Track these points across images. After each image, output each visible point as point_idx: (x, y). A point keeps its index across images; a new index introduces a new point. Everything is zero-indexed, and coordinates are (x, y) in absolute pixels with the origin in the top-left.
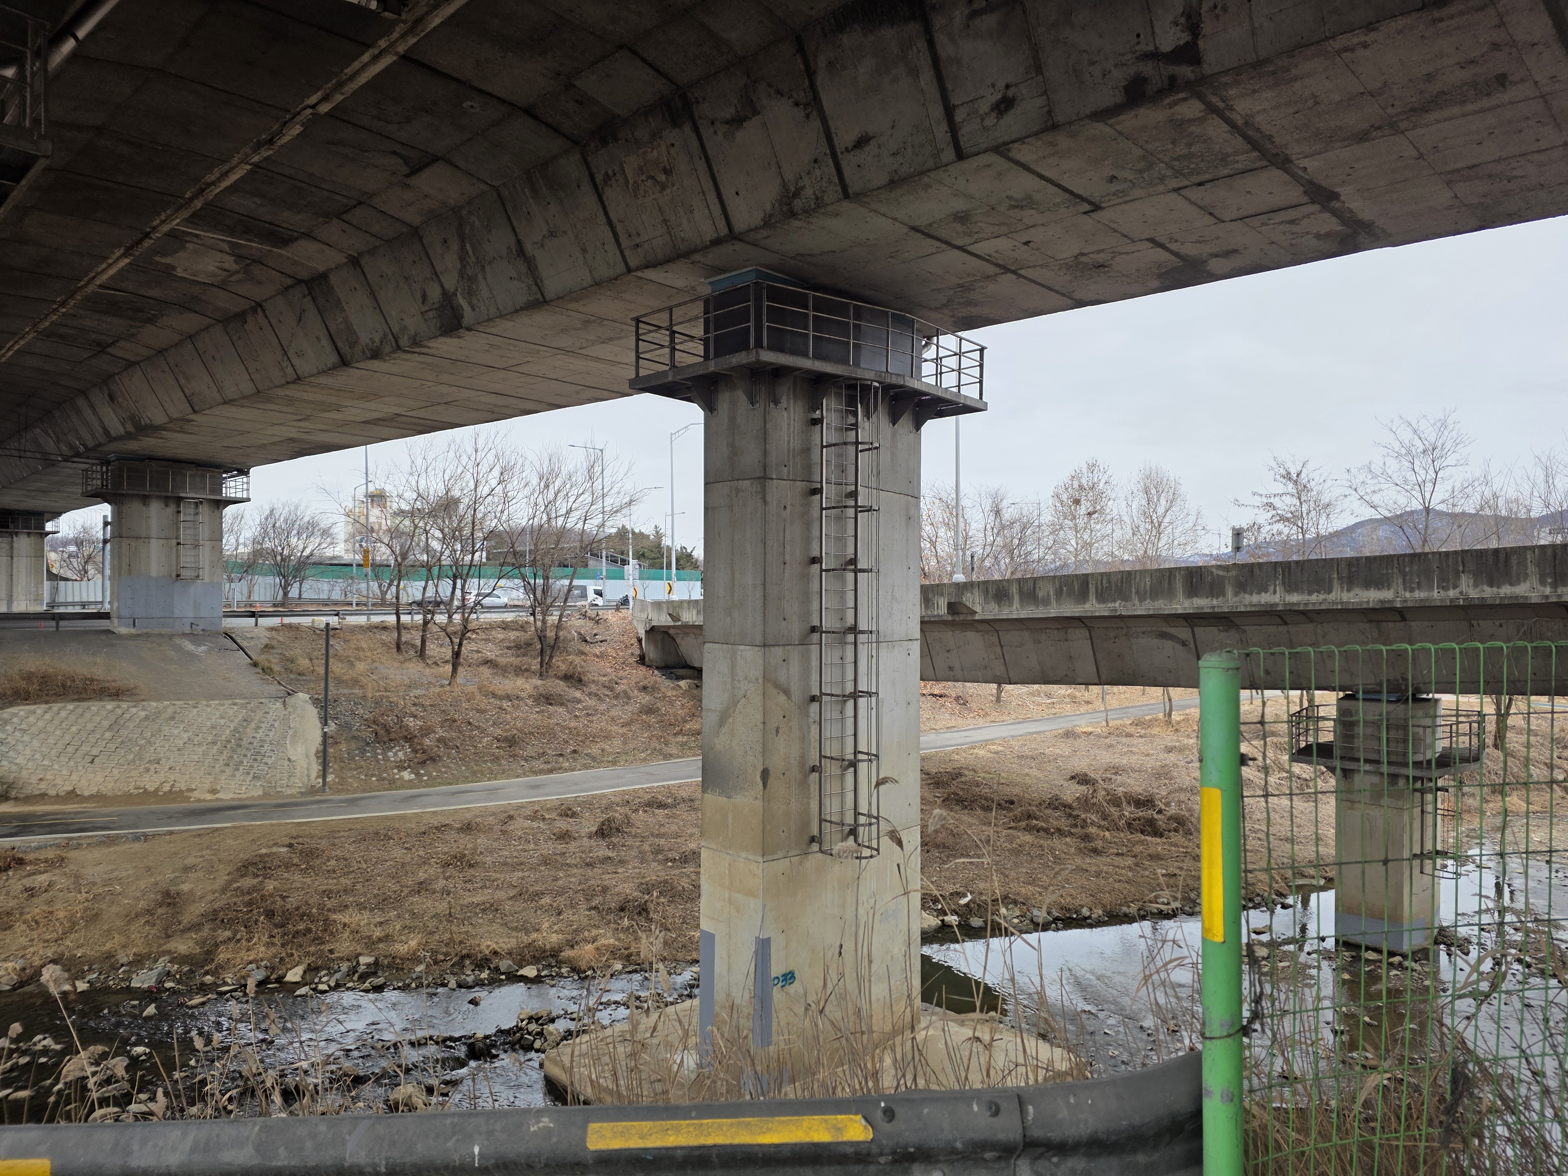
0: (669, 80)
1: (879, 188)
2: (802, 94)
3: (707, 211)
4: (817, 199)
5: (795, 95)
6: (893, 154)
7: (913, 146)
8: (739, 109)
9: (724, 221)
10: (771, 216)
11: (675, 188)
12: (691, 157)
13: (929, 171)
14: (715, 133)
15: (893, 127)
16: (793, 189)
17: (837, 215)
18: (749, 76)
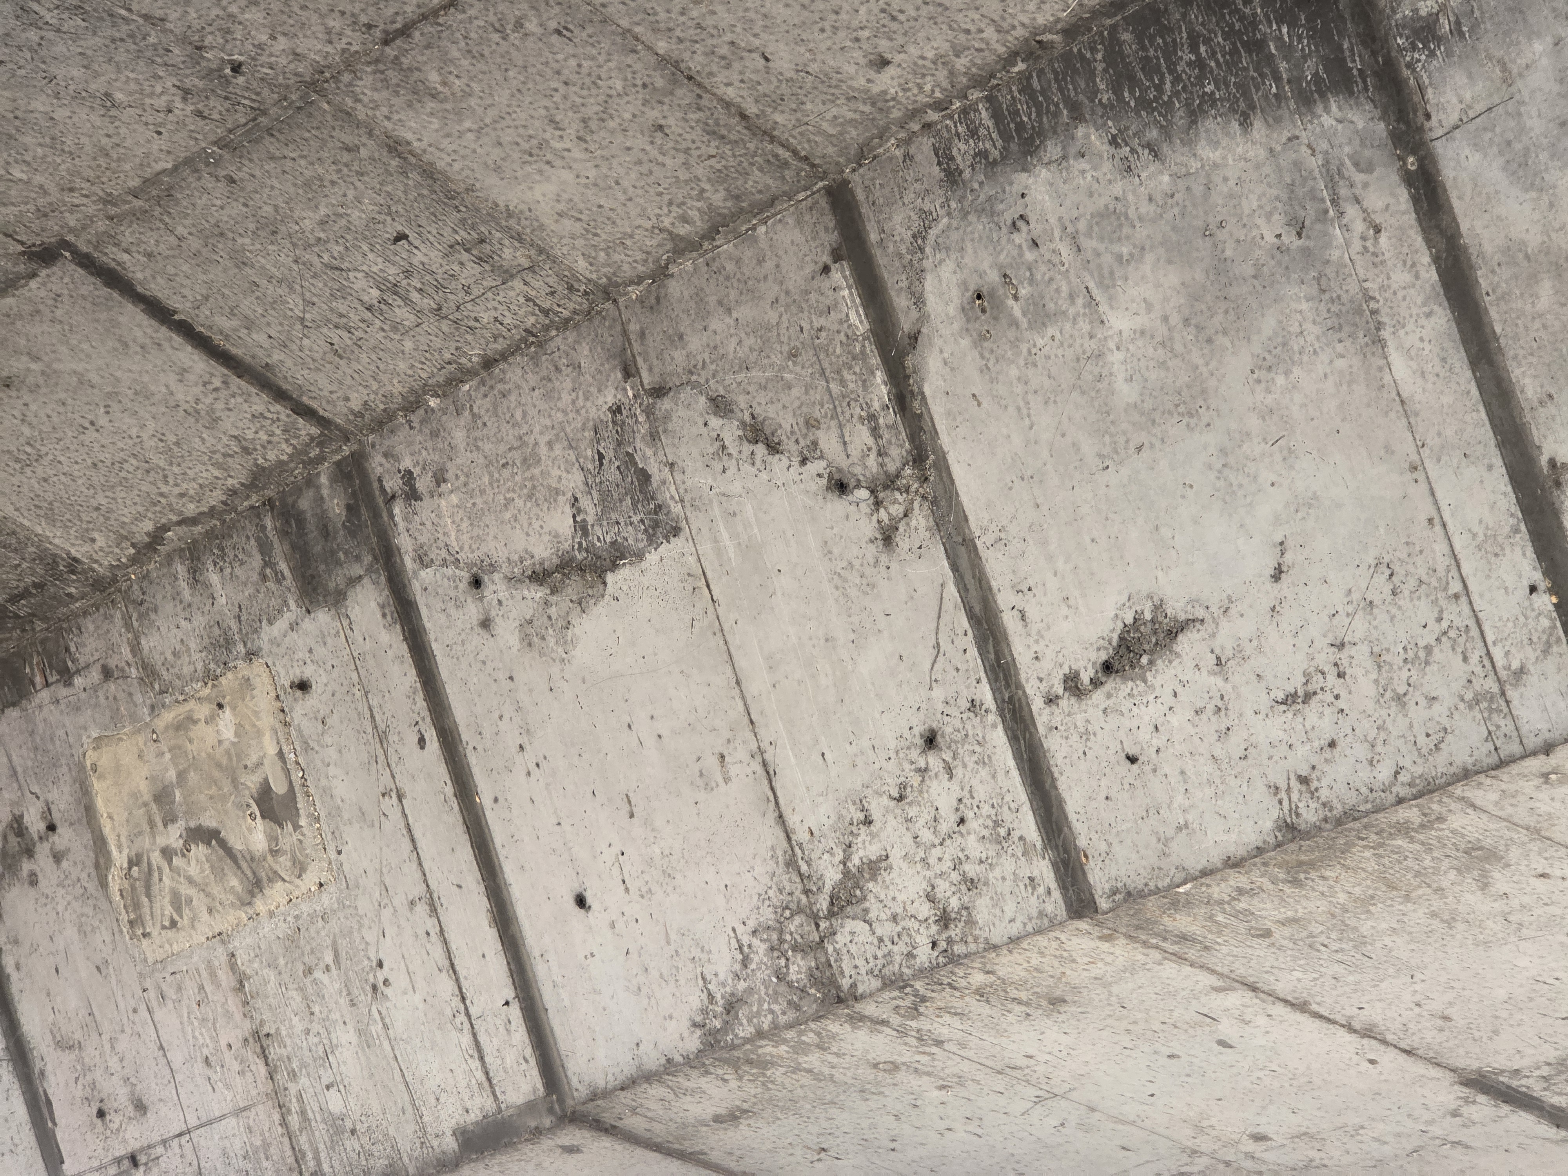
0: (280, 395)
1: (1233, 863)
2: (861, 437)
3: (446, 985)
4: (945, 920)
5: (828, 441)
6: (1290, 700)
7: (1377, 657)
8: (590, 513)
9: (520, 1035)
10: (732, 1006)
11: (310, 880)
12: (382, 738)
13: (1466, 775)
14: (486, 624)
15: (1278, 574)
16: (832, 876)
17: (1056, 1002)
18: (629, 372)
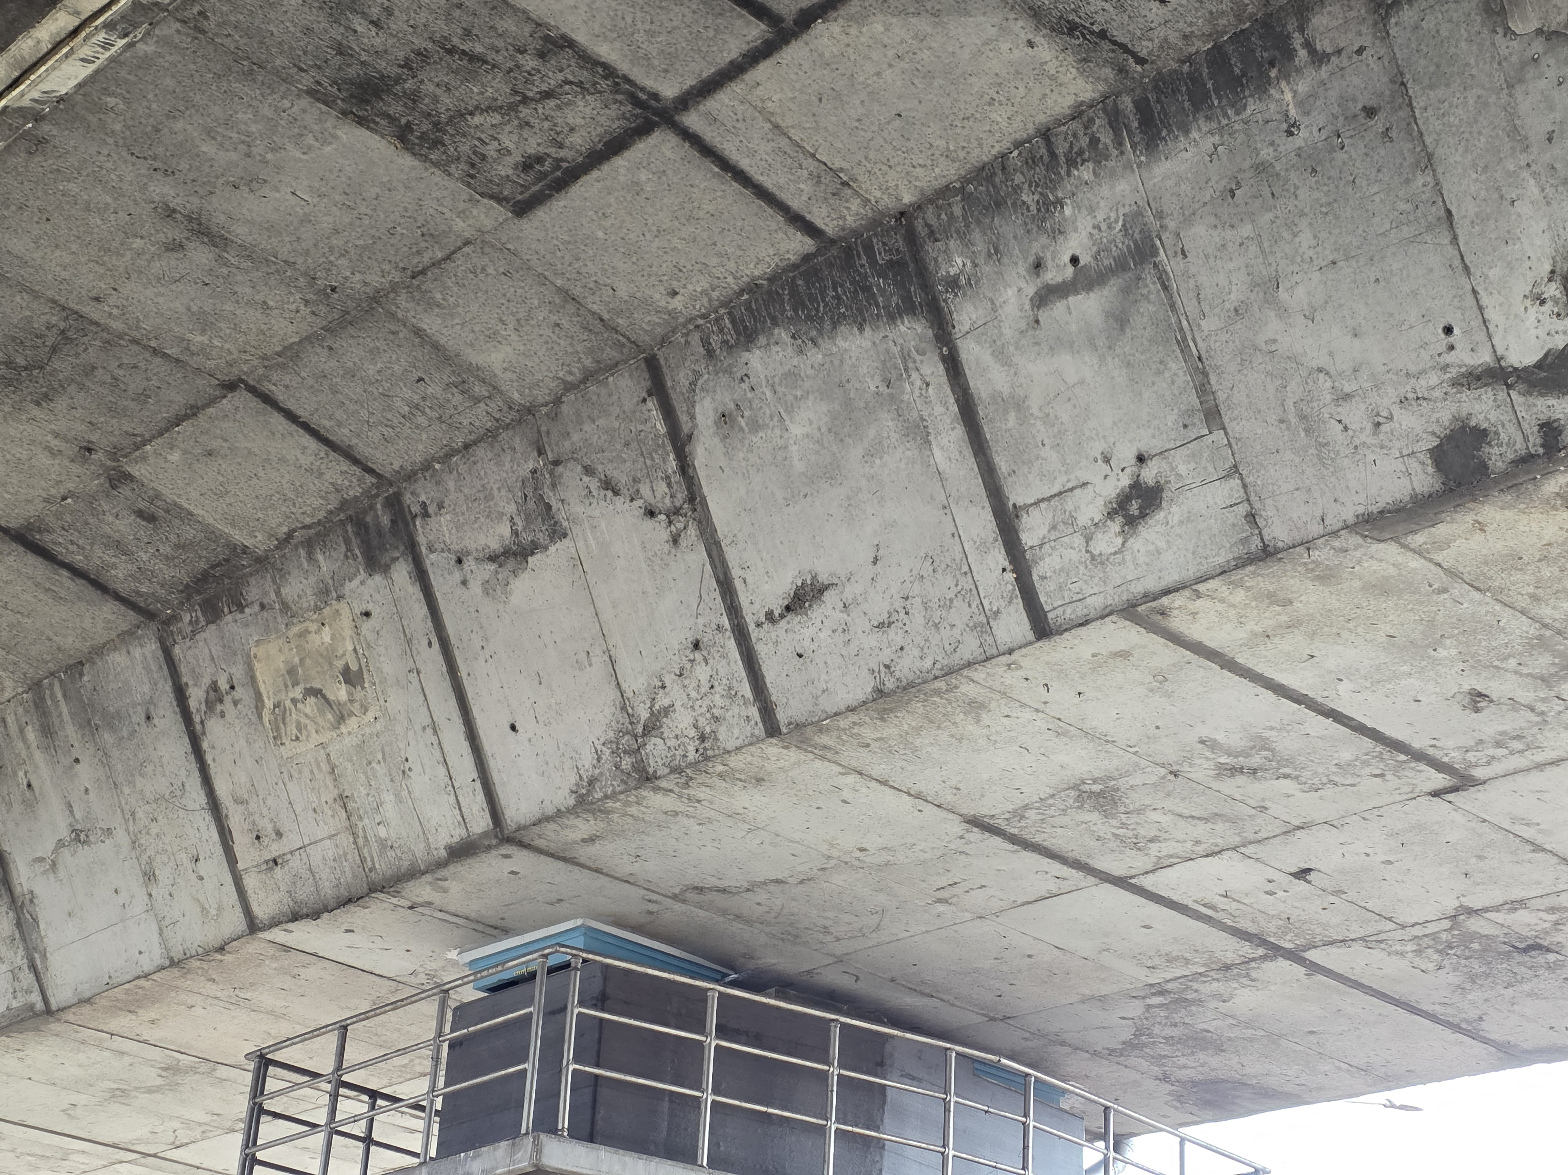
0: (356, 461)
1: (851, 709)
2: (662, 487)
3: (442, 771)
4: (703, 738)
5: (645, 490)
6: (880, 626)
7: (925, 605)
8: (520, 525)
9: (481, 797)
10: (591, 782)
11: (370, 716)
12: (409, 642)
13: (969, 665)
14: (464, 583)
15: (875, 561)
16: (644, 715)
17: (759, 780)
18: (541, 452)
